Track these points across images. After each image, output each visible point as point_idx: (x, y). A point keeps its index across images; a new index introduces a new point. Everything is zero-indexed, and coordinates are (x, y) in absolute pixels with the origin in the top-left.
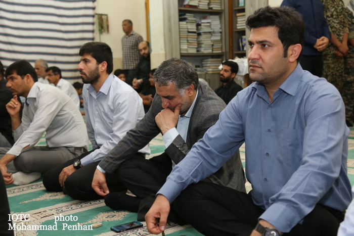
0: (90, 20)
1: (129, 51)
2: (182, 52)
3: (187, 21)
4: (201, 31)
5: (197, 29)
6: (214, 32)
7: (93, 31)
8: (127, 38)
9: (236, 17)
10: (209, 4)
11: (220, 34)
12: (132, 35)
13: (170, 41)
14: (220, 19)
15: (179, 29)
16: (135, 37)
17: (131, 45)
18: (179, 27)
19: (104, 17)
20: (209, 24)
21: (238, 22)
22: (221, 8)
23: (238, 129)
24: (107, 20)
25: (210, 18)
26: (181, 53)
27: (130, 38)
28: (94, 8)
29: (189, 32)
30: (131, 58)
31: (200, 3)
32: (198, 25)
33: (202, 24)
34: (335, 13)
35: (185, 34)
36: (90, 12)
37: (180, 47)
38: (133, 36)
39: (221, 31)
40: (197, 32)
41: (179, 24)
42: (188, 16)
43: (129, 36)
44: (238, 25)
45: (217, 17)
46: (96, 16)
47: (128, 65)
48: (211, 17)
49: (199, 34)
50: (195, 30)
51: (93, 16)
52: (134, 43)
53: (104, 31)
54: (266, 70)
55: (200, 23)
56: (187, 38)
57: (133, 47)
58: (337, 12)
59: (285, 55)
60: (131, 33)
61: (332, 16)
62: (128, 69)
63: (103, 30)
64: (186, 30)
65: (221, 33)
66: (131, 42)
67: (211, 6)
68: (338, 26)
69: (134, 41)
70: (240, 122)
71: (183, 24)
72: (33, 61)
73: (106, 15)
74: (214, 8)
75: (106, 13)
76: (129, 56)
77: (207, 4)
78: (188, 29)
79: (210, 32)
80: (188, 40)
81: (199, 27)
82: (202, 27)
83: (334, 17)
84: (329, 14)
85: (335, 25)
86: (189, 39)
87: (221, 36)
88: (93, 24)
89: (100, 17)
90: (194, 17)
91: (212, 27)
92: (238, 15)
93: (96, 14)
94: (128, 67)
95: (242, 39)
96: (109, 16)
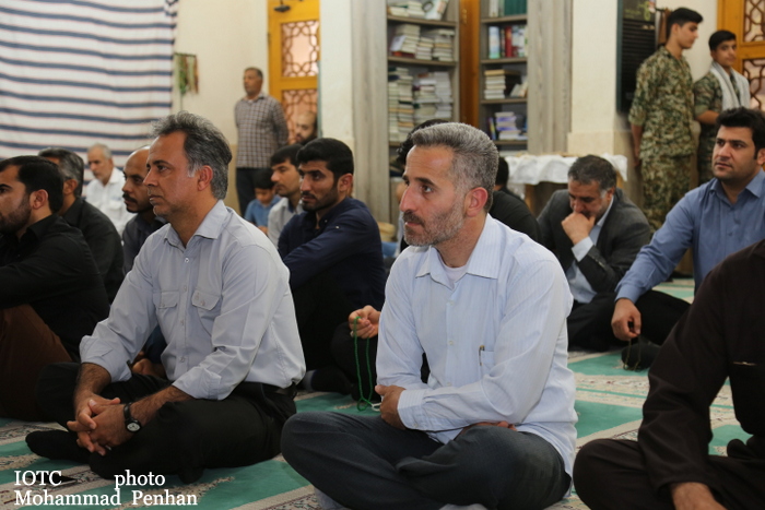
0: (166, 65)
1: (254, 131)
2: (393, 139)
3: (399, 81)
4: (419, 101)
5: (414, 97)
6: (441, 104)
7: (169, 89)
8: (251, 105)
9: (484, 77)
10: (432, 51)
11: (449, 108)
12: (262, 98)
13: (367, 117)
14: (451, 77)
15: (388, 95)
16: (269, 103)
17: (260, 119)
18: (388, 92)
19: (190, 61)
20: (431, 88)
21: (488, 87)
22: (452, 57)
23: (687, 234)
24: (195, 67)
25: (433, 77)
26: (390, 142)
27: (258, 104)
28: (172, 42)
29: (401, 102)
30: (259, 145)
31: (420, 49)
32: (415, 89)
33: (423, 88)
34: (679, 87)
35: (394, 105)
36: (166, 50)
37: (388, 129)
38: (264, 102)
39: (451, 101)
40: (414, 102)
41: (388, 87)
42: (400, 71)
43: (256, 101)
44: (487, 92)
45: (445, 75)
46: (176, 58)
47: (250, 158)
48: (437, 74)
49: (416, 106)
50: (409, 99)
51: (171, 58)
52: (266, 115)
53: (190, 89)
54: (736, 170)
55: (417, 85)
56: (397, 113)
57: (264, 124)
58: (682, 86)
59: (756, 157)
60: (260, 95)
61: (673, 92)
62: (251, 166)
63: (187, 88)
64: (396, 98)
65: (452, 104)
66: (261, 114)
67: (436, 55)
68: (684, 109)
69: (267, 111)
70: (691, 228)
71: (393, 85)
72: (84, 150)
73: (195, 56)
74: (442, 59)
75: (193, 53)
76: (254, 140)
77: (429, 50)
78: (399, 96)
79: (433, 104)
80: (398, 118)
81: (416, 93)
82: (422, 93)
83: (677, 94)
84: (668, 89)
85: (678, 107)
86: (400, 115)
87: (452, 111)
88: (170, 74)
89: (183, 58)
90: (409, 74)
91: (437, 93)
92: (488, 73)
93: (177, 54)
94: (250, 162)
95: (495, 119)
96: (200, 58)
